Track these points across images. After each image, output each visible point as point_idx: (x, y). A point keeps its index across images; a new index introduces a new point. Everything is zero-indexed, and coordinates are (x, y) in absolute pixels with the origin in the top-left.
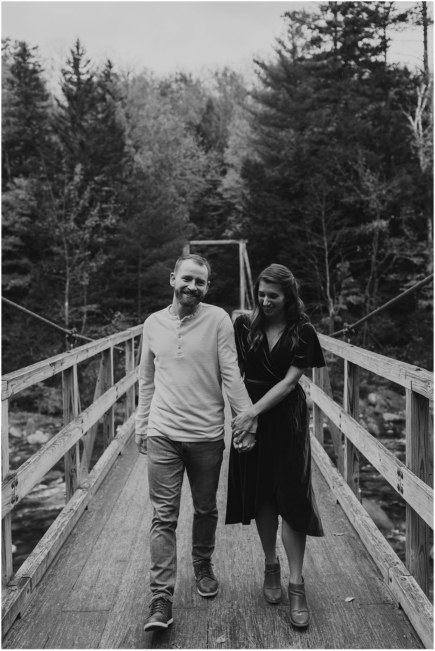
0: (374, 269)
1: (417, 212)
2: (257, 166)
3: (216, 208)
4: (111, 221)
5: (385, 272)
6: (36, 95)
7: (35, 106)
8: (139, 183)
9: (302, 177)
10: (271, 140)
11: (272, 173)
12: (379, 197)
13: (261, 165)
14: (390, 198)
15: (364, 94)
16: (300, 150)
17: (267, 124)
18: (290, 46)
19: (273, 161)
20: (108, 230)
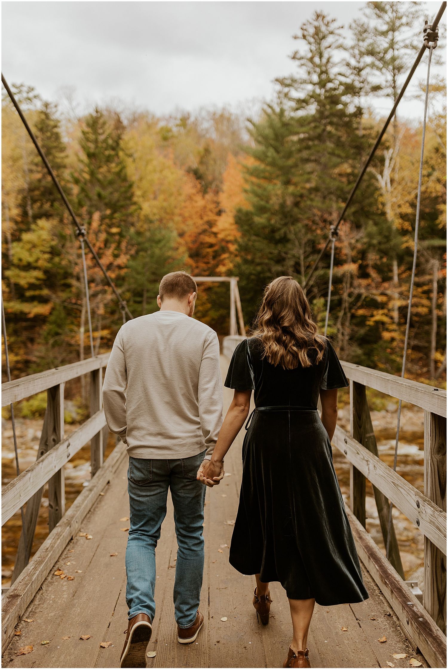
0: (346, 305)
1: (381, 258)
2: (247, 214)
3: (211, 246)
4: (123, 260)
5: (356, 307)
6: (56, 147)
7: (55, 157)
8: (146, 226)
9: (286, 224)
10: (259, 191)
11: (260, 220)
12: (350, 244)
13: (252, 214)
14: (359, 246)
15: (339, 156)
16: (285, 202)
17: (258, 177)
18: (278, 110)
19: (262, 210)
20: (120, 267)
